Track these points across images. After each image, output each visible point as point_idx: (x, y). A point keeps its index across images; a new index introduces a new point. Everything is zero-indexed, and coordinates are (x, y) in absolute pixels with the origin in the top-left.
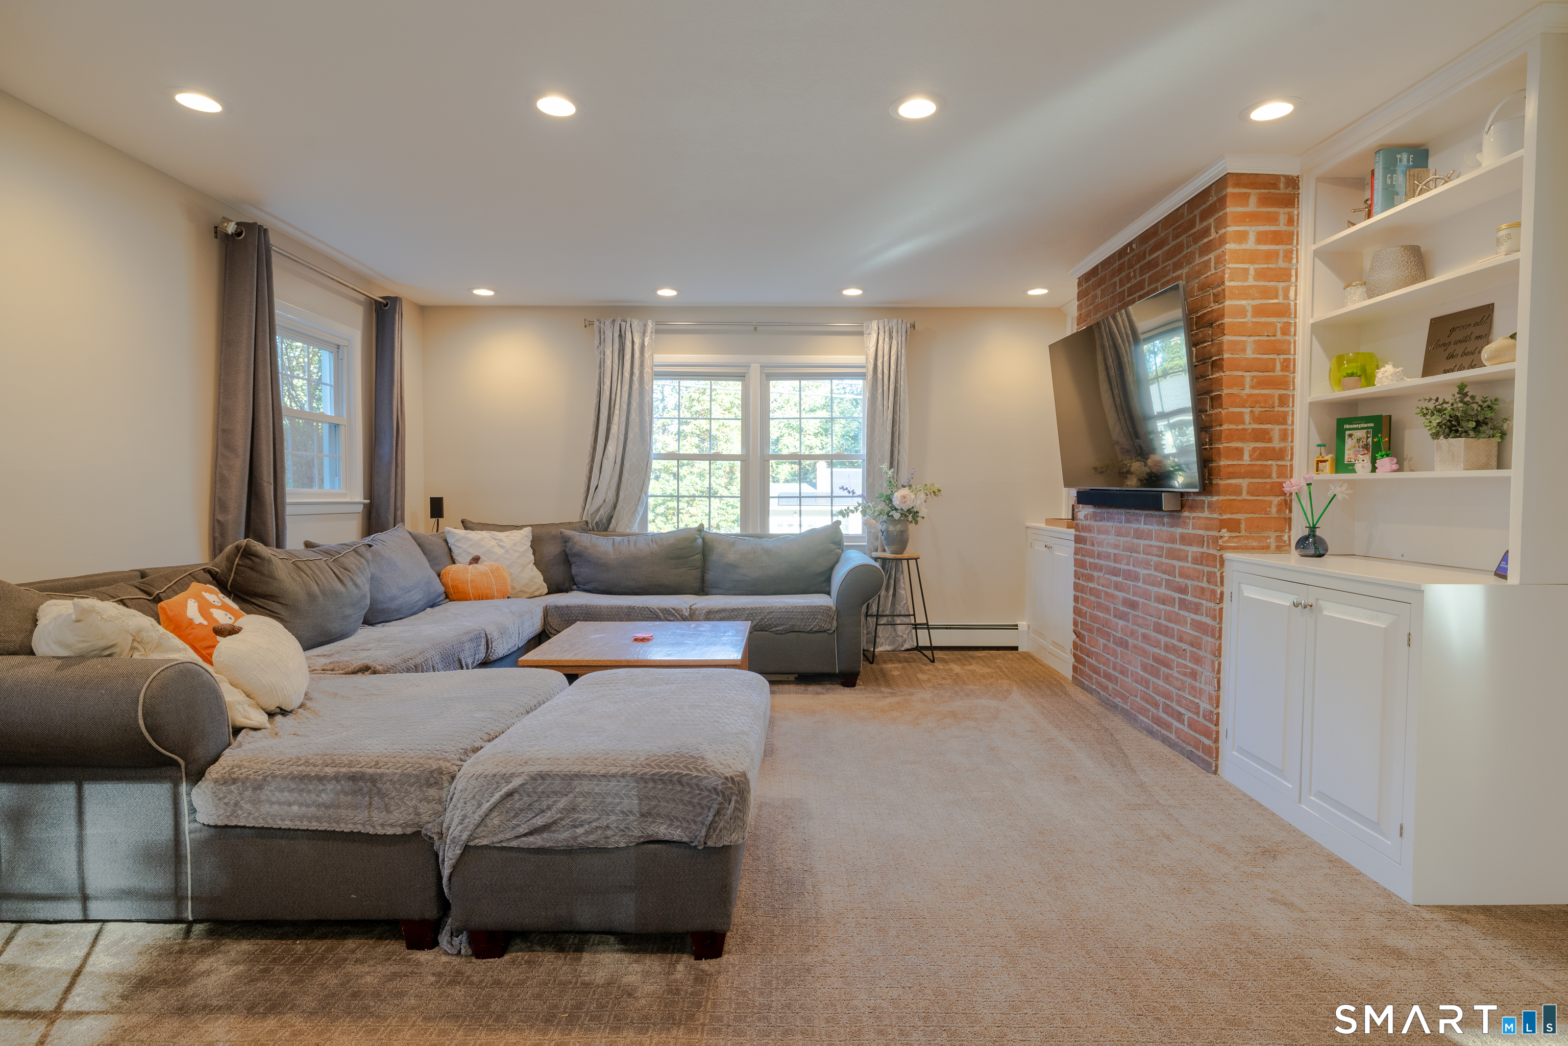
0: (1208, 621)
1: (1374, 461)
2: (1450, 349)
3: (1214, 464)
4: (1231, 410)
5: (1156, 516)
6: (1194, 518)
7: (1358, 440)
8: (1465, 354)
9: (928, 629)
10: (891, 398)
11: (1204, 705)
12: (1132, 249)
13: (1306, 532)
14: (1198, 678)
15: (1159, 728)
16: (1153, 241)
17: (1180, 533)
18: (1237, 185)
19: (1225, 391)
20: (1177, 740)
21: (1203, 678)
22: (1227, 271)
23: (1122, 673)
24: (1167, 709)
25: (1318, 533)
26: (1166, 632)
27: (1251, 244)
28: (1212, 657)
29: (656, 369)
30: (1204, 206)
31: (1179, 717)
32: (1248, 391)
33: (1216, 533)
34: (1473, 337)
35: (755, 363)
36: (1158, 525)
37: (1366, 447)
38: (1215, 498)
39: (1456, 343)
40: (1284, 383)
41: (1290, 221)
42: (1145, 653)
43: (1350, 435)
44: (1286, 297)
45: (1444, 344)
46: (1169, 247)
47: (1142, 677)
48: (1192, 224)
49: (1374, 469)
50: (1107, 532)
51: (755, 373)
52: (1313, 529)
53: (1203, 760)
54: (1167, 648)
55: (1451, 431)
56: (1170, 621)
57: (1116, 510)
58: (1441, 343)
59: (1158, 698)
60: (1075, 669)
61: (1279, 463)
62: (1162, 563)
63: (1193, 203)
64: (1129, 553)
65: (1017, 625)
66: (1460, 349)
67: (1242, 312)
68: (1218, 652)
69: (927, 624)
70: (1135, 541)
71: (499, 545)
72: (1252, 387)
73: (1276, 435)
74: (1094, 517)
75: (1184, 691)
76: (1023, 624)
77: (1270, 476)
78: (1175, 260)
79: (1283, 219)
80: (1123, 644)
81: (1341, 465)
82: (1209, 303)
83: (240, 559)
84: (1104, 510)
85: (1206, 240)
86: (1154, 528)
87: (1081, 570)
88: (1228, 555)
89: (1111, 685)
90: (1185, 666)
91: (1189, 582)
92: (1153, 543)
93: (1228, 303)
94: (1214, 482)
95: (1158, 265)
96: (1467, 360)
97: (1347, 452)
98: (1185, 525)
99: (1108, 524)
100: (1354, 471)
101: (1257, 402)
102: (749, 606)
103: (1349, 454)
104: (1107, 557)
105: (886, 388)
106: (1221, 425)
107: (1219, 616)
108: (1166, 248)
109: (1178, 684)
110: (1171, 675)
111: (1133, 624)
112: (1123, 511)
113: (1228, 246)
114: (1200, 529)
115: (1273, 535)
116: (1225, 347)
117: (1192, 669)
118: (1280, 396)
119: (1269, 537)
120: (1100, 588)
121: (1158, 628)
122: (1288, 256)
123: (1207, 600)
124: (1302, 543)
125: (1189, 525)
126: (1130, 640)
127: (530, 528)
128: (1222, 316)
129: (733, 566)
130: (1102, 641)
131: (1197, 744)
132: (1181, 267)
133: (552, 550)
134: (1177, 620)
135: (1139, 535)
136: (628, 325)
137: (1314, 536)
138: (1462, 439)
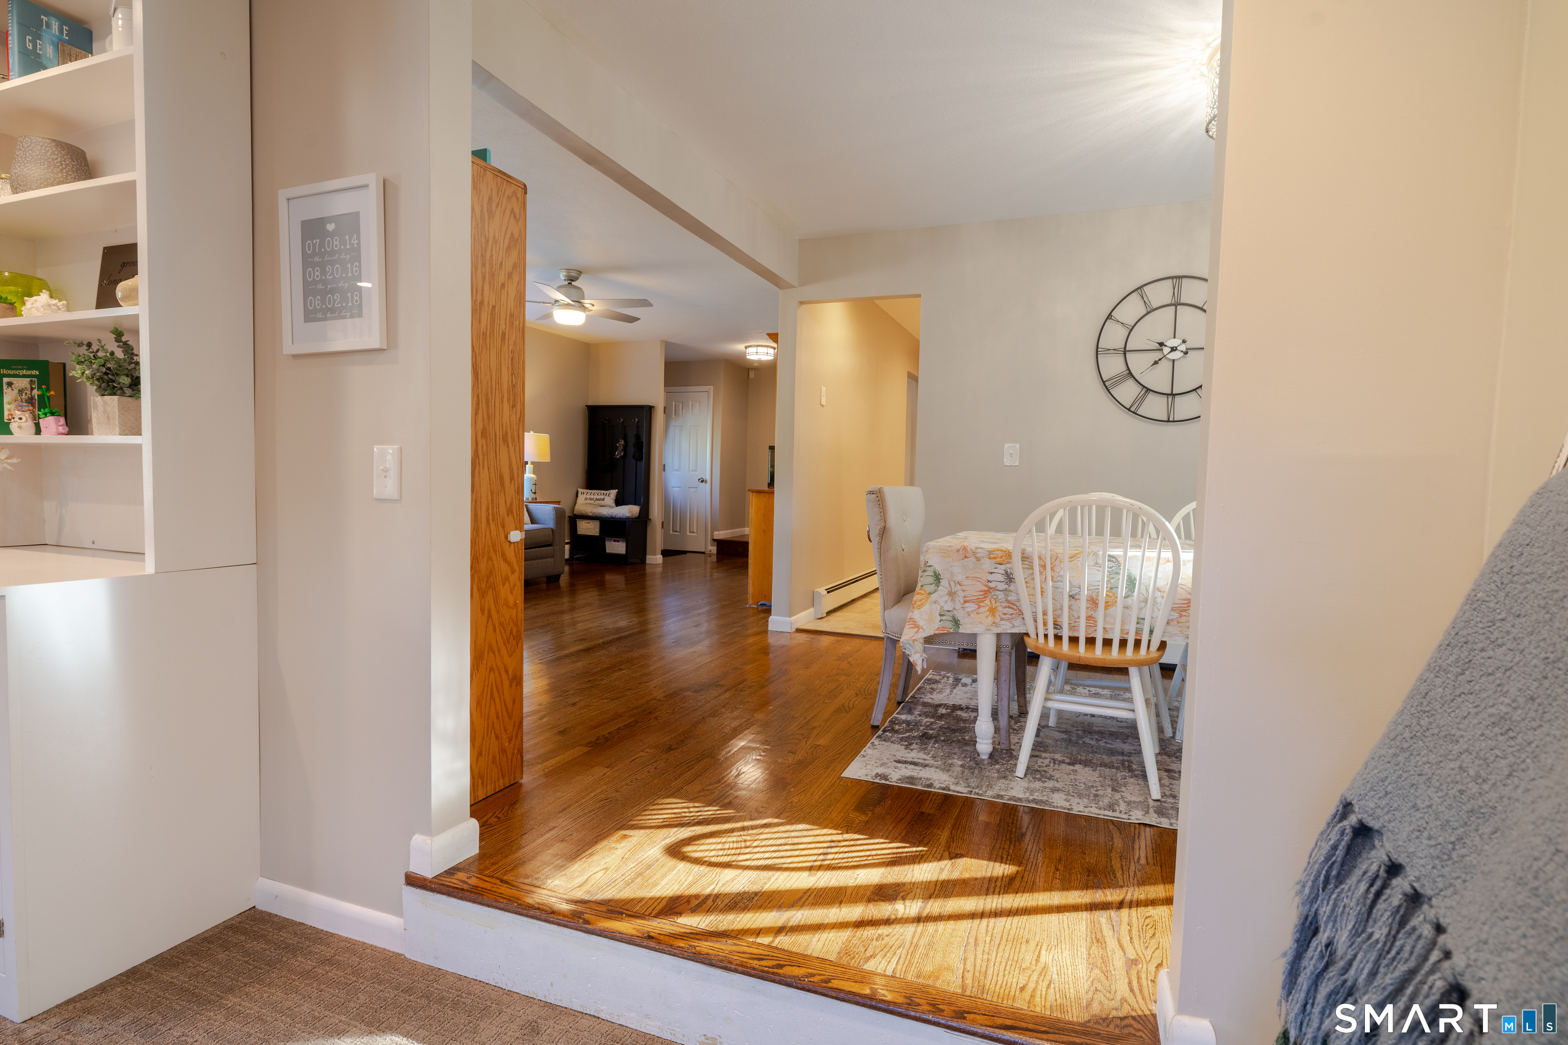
7: (21, 392)
37: (29, 400)
43: (10, 385)
49: (38, 431)
97: (8, 407)
103: (9, 410)
138: (116, 398)
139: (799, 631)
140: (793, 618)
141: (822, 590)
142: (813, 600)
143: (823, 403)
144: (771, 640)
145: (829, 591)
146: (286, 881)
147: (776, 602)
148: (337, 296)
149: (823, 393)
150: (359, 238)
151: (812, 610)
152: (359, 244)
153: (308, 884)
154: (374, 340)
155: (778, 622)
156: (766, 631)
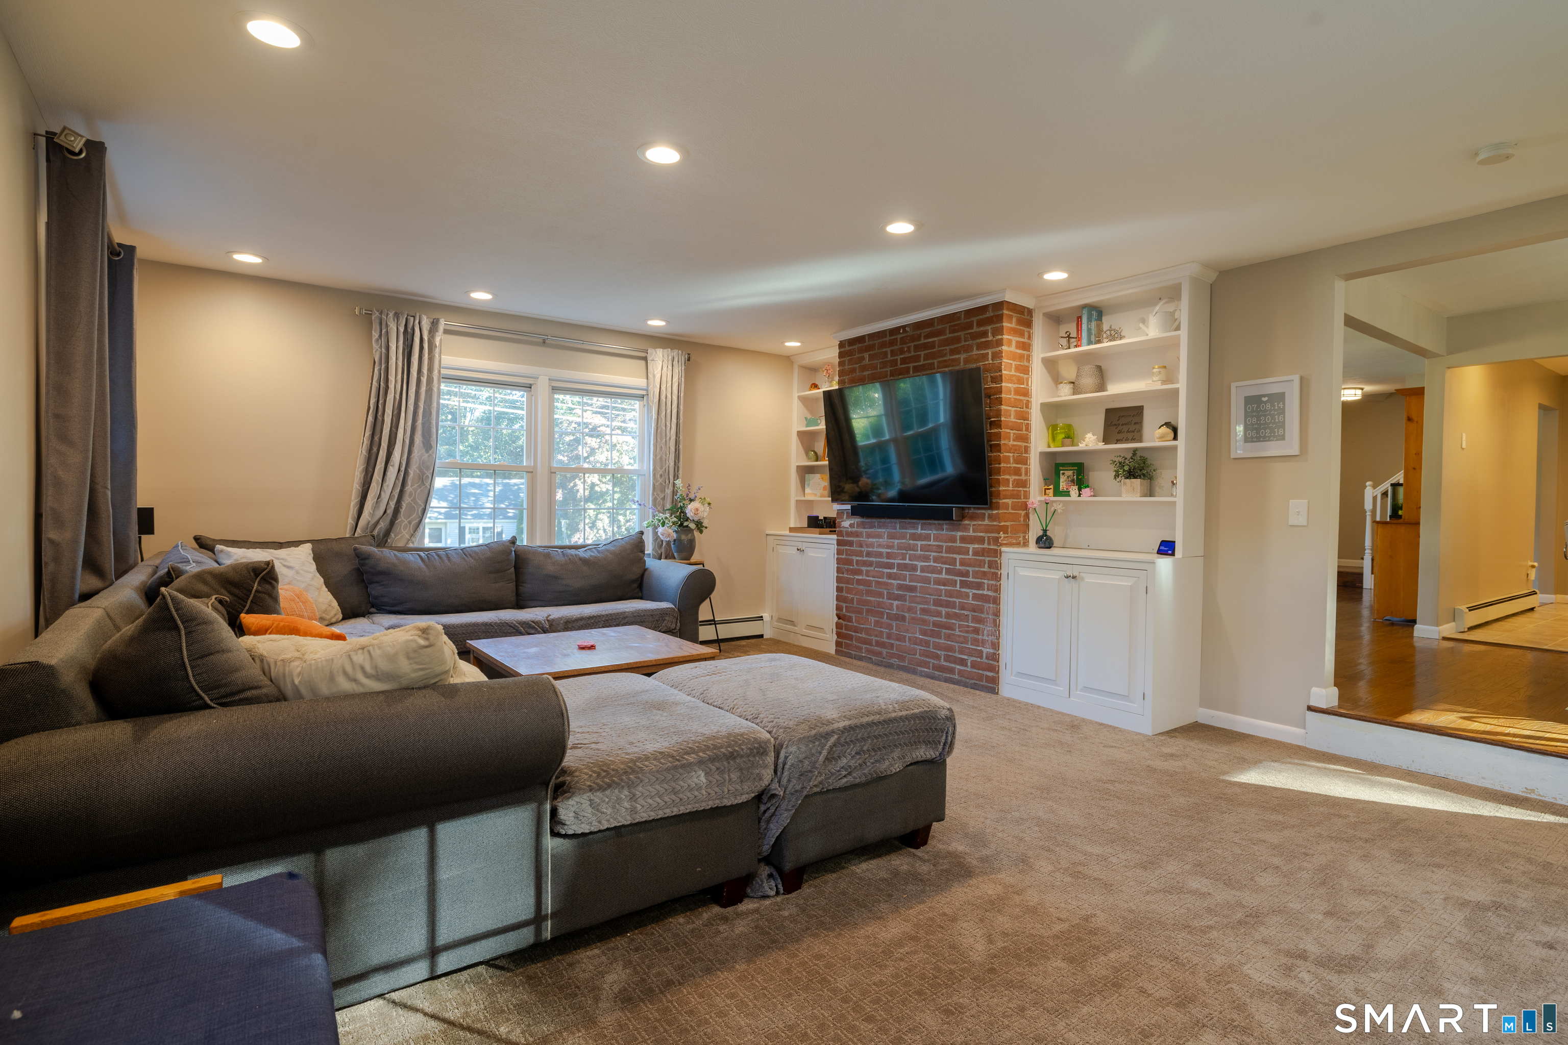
0: (990, 593)
1: (1080, 490)
2: (1120, 428)
3: (993, 489)
4: (1005, 454)
5: (935, 524)
6: (974, 525)
7: (1068, 477)
8: (1128, 432)
9: (715, 624)
10: (674, 420)
11: (987, 650)
12: (905, 331)
13: (1041, 533)
14: (980, 632)
15: (941, 674)
16: (929, 330)
17: (960, 536)
18: (1008, 309)
19: (1002, 442)
20: (960, 678)
21: (985, 632)
22: (1003, 364)
23: (898, 640)
24: (948, 659)
25: (1048, 533)
26: (948, 605)
27: (1013, 348)
28: (994, 617)
29: (443, 371)
30: (981, 317)
31: (963, 662)
32: (1012, 443)
33: (996, 535)
34: (1133, 422)
35: (543, 375)
36: (937, 530)
37: (1073, 481)
38: (995, 512)
39: (1122, 425)
40: (1026, 439)
41: (1029, 337)
42: (924, 622)
43: (1063, 474)
44: (1027, 384)
45: (1115, 425)
46: (945, 337)
47: (921, 640)
48: (970, 326)
49: (1080, 495)
50: (879, 536)
51: (542, 386)
52: (1045, 531)
53: (987, 687)
54: (948, 616)
55: (1130, 475)
56: (951, 597)
57: (888, 520)
58: (1113, 423)
59: (939, 652)
60: (838, 644)
61: (1025, 489)
62: (942, 557)
63: (970, 313)
64: (904, 552)
65: (762, 617)
66: (1125, 428)
67: (1009, 392)
68: (997, 614)
69: (714, 620)
70: (911, 542)
71: (284, 566)
72: (1014, 440)
73: (1023, 471)
74: (863, 525)
75: (967, 643)
76: (766, 616)
77: (1020, 498)
78: (952, 347)
79: (1026, 334)
80: (901, 618)
81: (1057, 492)
82: (987, 382)
83: (259, 584)
84: (873, 520)
85: (983, 340)
86: (932, 533)
87: (846, 567)
88: (1004, 549)
89: (884, 651)
90: (968, 626)
91: (970, 569)
92: (932, 543)
93: (1003, 384)
94: (994, 501)
95: (934, 347)
96: (1130, 436)
97: (1061, 484)
98: (966, 529)
99: (880, 530)
100: (1069, 496)
101: (1016, 450)
102: (604, 613)
103: (1063, 485)
104: (880, 555)
105: (669, 411)
106: (1000, 464)
107: (997, 589)
108: (942, 337)
109: (962, 639)
110: (954, 635)
111: (910, 603)
112: (898, 521)
113: (1003, 347)
114: (981, 532)
115: (1022, 535)
116: (1002, 413)
117: (974, 627)
118: (1025, 446)
119: (1020, 537)
120: (871, 579)
121: (938, 603)
122: (1028, 360)
123: (989, 580)
124: (1039, 540)
125: (969, 530)
126: (907, 615)
127: (308, 546)
128: (1001, 393)
129: (554, 578)
130: (873, 619)
131: (980, 677)
132: (959, 353)
133: (343, 569)
134: (959, 595)
135: (914, 537)
136: (417, 321)
137: (1046, 535)
138: (1138, 481)
139: (1444, 639)
140: (1440, 628)
141: (1464, 608)
142: (1454, 616)
143: (1464, 446)
144: (1417, 644)
145: (1471, 609)
146: (1217, 708)
147: (1421, 612)
148: (1268, 431)
149: (1464, 438)
150: (1284, 404)
151: (1453, 624)
152: (1284, 407)
153: (1234, 711)
154: (1295, 451)
155: (1424, 631)
156: (1412, 637)
